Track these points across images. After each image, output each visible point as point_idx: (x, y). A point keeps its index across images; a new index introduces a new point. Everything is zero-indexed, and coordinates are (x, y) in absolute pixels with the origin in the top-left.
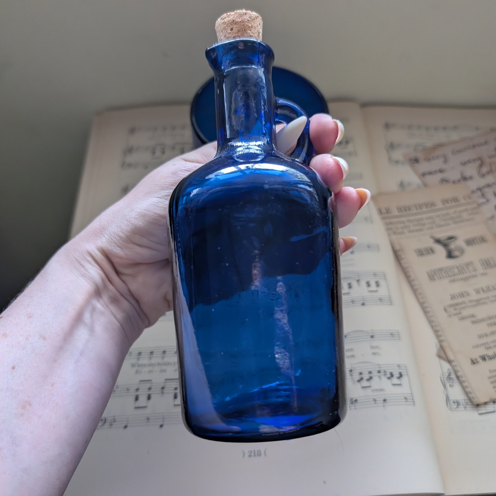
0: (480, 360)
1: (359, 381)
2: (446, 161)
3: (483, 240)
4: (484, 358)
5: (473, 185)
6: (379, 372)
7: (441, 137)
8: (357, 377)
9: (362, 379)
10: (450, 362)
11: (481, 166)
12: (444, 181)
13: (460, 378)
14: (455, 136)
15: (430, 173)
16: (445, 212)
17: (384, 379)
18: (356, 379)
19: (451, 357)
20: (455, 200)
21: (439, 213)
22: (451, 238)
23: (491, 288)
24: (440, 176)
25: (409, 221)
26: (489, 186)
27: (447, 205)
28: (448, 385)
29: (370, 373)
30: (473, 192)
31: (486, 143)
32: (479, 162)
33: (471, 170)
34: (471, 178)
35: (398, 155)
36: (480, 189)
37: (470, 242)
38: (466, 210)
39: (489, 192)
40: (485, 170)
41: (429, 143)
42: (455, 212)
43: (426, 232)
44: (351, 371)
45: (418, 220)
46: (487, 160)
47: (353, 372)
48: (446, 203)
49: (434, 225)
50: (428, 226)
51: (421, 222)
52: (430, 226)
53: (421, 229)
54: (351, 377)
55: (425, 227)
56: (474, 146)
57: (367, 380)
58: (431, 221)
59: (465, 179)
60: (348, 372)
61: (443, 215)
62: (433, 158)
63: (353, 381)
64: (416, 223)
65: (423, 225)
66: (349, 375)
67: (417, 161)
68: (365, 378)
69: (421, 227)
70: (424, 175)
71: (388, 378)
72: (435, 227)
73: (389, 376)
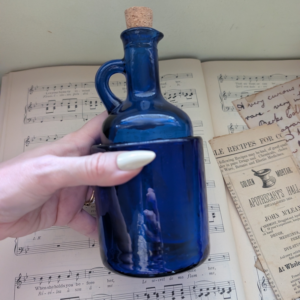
0: (285, 268)
1: (200, 296)
2: (263, 106)
3: (289, 171)
4: (288, 266)
5: (282, 124)
6: (214, 288)
7: (260, 86)
8: (199, 293)
9: (202, 294)
10: (264, 271)
11: (289, 108)
12: (262, 122)
13: (272, 284)
14: (270, 84)
15: (252, 117)
16: (262, 149)
17: (218, 294)
18: (198, 295)
19: (265, 268)
20: (270, 138)
21: (258, 150)
22: (266, 170)
23: (295, 209)
24: (259, 118)
25: (236, 158)
26: (294, 125)
27: (265, 144)
28: (262, 290)
29: (208, 289)
30: (283, 130)
31: (293, 89)
32: (288, 105)
33: (281, 113)
34: (281, 119)
35: (228, 103)
36: (287, 128)
37: (279, 174)
38: (278, 147)
39: (293, 129)
40: (291, 111)
41: (252, 92)
42: (270, 149)
43: (249, 166)
44: (194, 288)
45: (243, 157)
46: (293, 103)
47: (196, 288)
48: (263, 142)
49: (254, 160)
50: (250, 161)
51: (245, 159)
52: (252, 161)
53: (246, 165)
54: (194, 293)
55: (248, 163)
56: (284, 92)
57: (206, 295)
58: (253, 157)
59: (277, 120)
60: (193, 289)
61: (261, 152)
62: (255, 104)
63: (196, 296)
64: (242, 159)
65: (246, 161)
66: (193, 291)
67: (243, 106)
68: (204, 294)
69: (246, 163)
70: (247, 118)
71: (221, 293)
72: (255, 162)
73: (222, 291)
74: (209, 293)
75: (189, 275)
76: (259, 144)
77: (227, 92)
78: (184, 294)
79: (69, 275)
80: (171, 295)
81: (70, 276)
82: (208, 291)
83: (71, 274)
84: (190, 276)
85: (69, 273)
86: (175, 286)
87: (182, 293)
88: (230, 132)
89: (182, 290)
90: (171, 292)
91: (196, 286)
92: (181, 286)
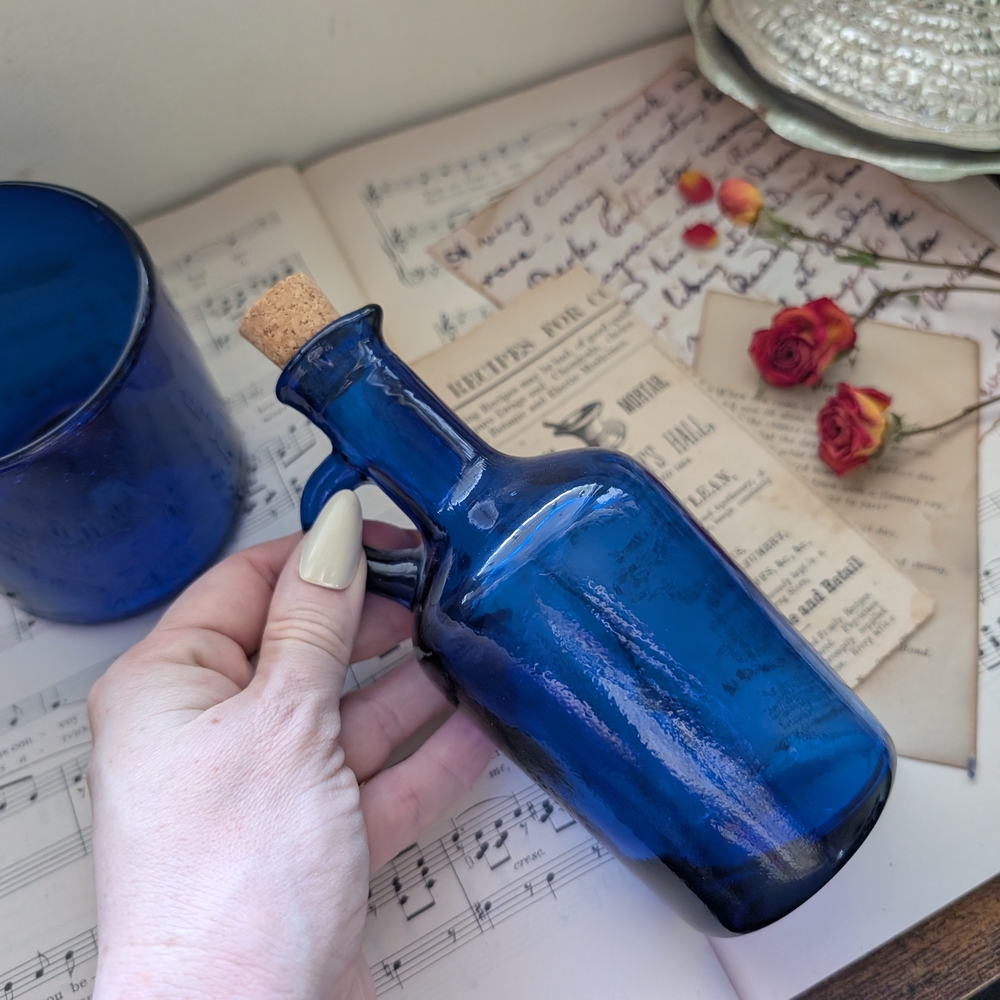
1: (480, 856)
2: (527, 229)
3: (658, 384)
5: (601, 261)
7: (501, 174)
8: (473, 848)
9: (485, 848)
11: (606, 208)
12: (534, 277)
14: (529, 161)
15: (502, 271)
16: (558, 352)
17: (534, 825)
18: (473, 854)
20: (572, 313)
21: (545, 361)
22: (587, 410)
23: (709, 489)
24: (524, 269)
25: (485, 408)
26: (636, 249)
27: (559, 333)
29: (499, 824)
30: (607, 277)
31: (602, 150)
32: (599, 202)
33: (587, 228)
34: (594, 246)
35: (416, 255)
36: (619, 265)
37: (628, 404)
38: (604, 327)
39: (640, 265)
40: (616, 215)
41: (478, 201)
42: (581, 343)
43: (531, 416)
44: (455, 838)
45: (506, 397)
46: (616, 191)
47: (461, 838)
48: (556, 330)
49: (544, 394)
50: (531, 401)
51: (514, 399)
52: (536, 399)
53: (520, 416)
54: (460, 854)
55: (525, 408)
56: (579, 168)
57: (499, 845)
58: (534, 385)
59: (581, 253)
60: (452, 843)
61: (558, 361)
62: (499, 232)
63: (469, 861)
64: (504, 404)
65: (519, 403)
66: (454, 849)
67: (463, 253)
68: (492, 844)
69: (518, 411)
70: (488, 280)
71: (544, 819)
72: (547, 397)
73: (544, 812)
74: (504, 836)
76: (542, 341)
77: (402, 228)
78: (430, 872)
79: (38, 968)
80: (394, 894)
81: (45, 971)
82: (502, 830)
83: (45, 964)
85: (37, 961)
87: (425, 872)
88: (448, 340)
89: (420, 863)
90: (391, 880)
91: (460, 832)
92: (415, 850)
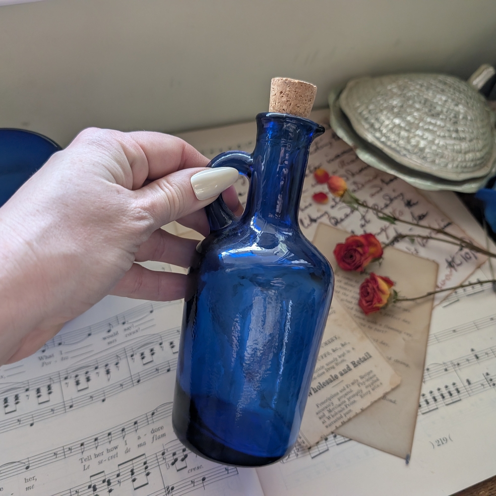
1: (173, 464)
8: (171, 460)
9: (176, 460)
18: (170, 463)
44: (163, 454)
47: (166, 454)
54: (164, 461)
57: (183, 460)
60: (161, 456)
63: (167, 465)
66: (162, 459)
68: (179, 459)
74: (186, 456)
75: (153, 438)
78: (149, 468)
80: (130, 476)
82: (185, 454)
84: (155, 439)
86: (134, 461)
87: (146, 468)
89: (145, 463)
90: (130, 470)
91: (166, 451)
92: (143, 457)
